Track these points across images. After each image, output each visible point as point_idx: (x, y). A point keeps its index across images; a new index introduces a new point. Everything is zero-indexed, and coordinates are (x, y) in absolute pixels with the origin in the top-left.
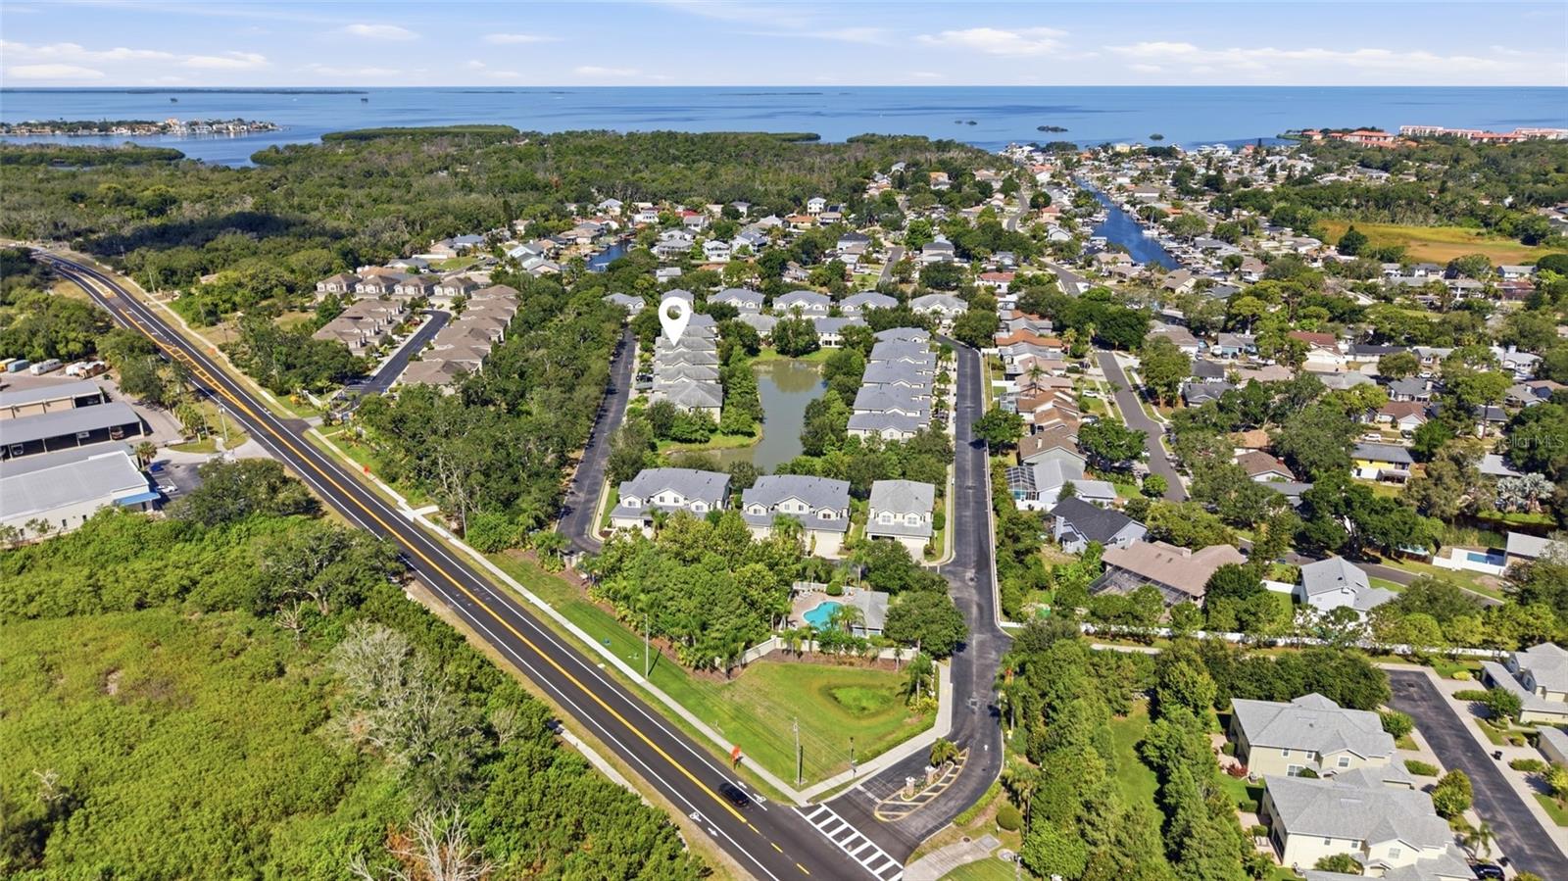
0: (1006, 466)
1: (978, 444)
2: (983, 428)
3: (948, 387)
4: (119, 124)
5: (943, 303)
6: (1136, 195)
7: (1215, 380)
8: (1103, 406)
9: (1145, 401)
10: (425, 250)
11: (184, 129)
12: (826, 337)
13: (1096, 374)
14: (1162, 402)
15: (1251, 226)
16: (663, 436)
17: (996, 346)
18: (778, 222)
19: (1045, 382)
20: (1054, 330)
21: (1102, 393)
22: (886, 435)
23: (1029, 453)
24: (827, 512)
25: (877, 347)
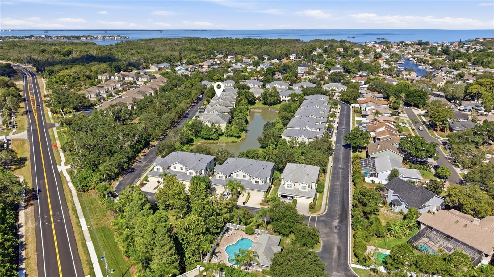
0: (360, 158)
1: (347, 146)
2: (350, 138)
3: (334, 119)
4: (83, 36)
5: (336, 86)
6: (415, 55)
7: (464, 120)
8: (409, 130)
9: (429, 129)
10: (147, 68)
11: (101, 38)
12: (284, 98)
13: (404, 116)
14: (439, 129)
15: (465, 64)
16: (197, 136)
17: (358, 104)
18: (278, 61)
19: (381, 118)
20: (384, 98)
21: (408, 125)
22: (300, 140)
23: (372, 152)
24: (257, 180)
25: (304, 102)
